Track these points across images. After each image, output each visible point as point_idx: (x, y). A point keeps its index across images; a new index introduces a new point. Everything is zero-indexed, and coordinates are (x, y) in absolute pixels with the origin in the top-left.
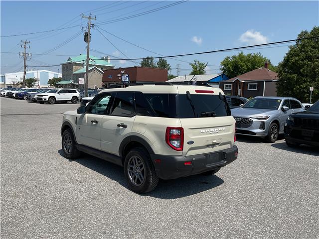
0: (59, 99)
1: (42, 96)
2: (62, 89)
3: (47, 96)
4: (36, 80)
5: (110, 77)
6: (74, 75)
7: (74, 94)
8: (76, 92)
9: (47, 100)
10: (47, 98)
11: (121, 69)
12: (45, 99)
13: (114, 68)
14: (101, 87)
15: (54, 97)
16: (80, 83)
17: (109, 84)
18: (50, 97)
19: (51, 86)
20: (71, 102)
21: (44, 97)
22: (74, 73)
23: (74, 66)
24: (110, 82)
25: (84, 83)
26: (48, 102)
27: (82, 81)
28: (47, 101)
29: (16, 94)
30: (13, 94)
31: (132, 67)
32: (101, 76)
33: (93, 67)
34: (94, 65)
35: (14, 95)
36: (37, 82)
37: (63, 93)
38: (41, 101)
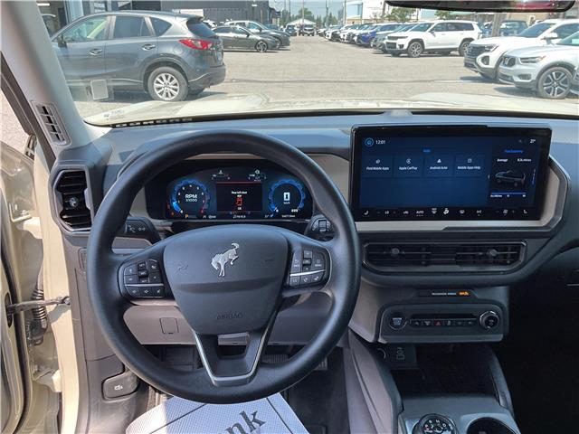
0: (430, 44)
1: (396, 38)
2: (442, 21)
3: (405, 39)
7: (467, 34)
8: (473, 29)
9: (405, 47)
10: (405, 43)
12: (402, 46)
15: (420, 41)
18: (413, 41)
20: (457, 53)
21: (399, 42)
26: (407, 53)
28: (406, 51)
29: (359, 37)
30: (354, 35)
35: (355, 38)
37: (442, 30)
38: (392, 51)
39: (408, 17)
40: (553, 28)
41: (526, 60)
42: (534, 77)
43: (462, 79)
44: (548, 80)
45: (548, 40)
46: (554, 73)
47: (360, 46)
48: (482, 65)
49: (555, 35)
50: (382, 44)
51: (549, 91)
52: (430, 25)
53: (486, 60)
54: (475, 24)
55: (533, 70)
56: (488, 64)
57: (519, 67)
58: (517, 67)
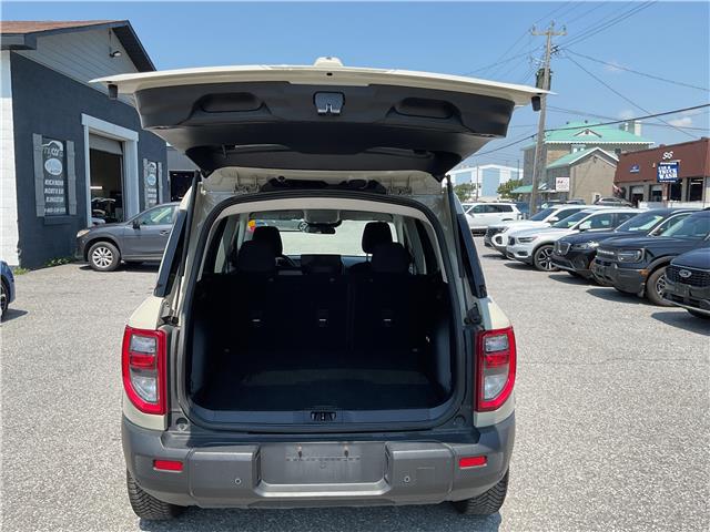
4: (473, 188)
5: (635, 170)
6: (548, 171)
7: (507, 216)
11: (663, 148)
13: (650, 147)
14: (610, 195)
16: (558, 189)
17: (631, 188)
19: (503, 197)
22: (549, 166)
23: (549, 152)
24: (633, 184)
25: (567, 189)
27: (563, 184)
31: (697, 142)
32: (612, 169)
33: (594, 150)
34: (595, 145)
36: (475, 191)
37: (481, 212)
39: (467, 195)
40: (556, 213)
41: (523, 240)
42: (530, 254)
44: (542, 256)
45: (552, 222)
46: (546, 251)
48: (497, 244)
49: (557, 219)
51: (544, 265)
52: (469, 207)
53: (499, 239)
54: (513, 206)
55: (529, 248)
56: (501, 243)
57: (519, 246)
58: (516, 245)
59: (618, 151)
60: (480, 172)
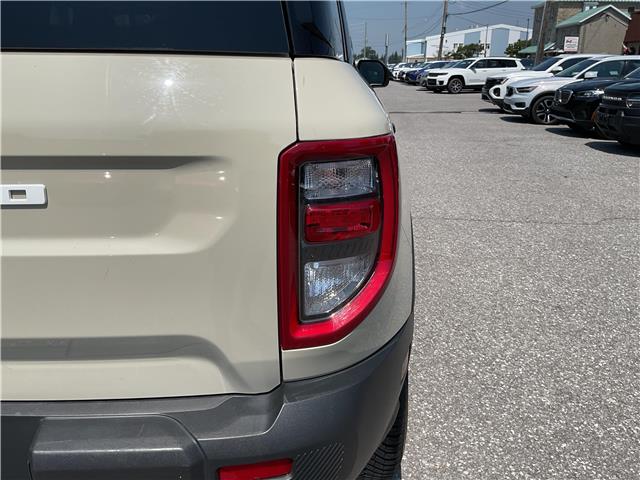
1: (436, 75)
3: (445, 75)
4: (481, 48)
6: (557, 29)
8: (516, 66)
9: (445, 84)
10: (445, 79)
12: (441, 82)
15: (461, 78)
16: (566, 49)
18: (453, 77)
21: (439, 78)
22: (559, 25)
23: (560, 10)
25: (575, 49)
26: (448, 89)
27: (571, 44)
28: (446, 87)
29: (408, 74)
30: (404, 73)
32: (624, 28)
33: (606, 7)
34: (608, 3)
35: (405, 76)
36: (483, 52)
37: (483, 67)
38: (434, 87)
40: (561, 62)
41: (522, 90)
42: (528, 105)
43: (480, 111)
44: (541, 108)
45: (555, 72)
46: (545, 102)
47: (410, 83)
48: (495, 97)
49: (561, 68)
50: (424, 81)
51: (542, 117)
53: (497, 91)
54: (519, 64)
55: (527, 98)
56: (499, 95)
57: (517, 97)
58: (514, 96)
59: (631, 10)
60: (490, 32)
